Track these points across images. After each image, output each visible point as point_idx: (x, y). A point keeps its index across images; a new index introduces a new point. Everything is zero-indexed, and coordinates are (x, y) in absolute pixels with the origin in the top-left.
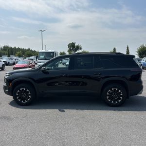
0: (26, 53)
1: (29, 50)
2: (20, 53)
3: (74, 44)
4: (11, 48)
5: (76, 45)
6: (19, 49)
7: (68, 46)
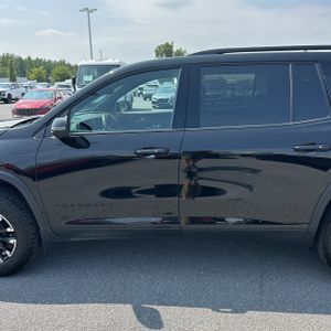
0: (55, 71)
1: (62, 63)
2: (39, 72)
3: (171, 47)
4: (20, 59)
5: (175, 49)
6: (39, 62)
7: (156, 51)
